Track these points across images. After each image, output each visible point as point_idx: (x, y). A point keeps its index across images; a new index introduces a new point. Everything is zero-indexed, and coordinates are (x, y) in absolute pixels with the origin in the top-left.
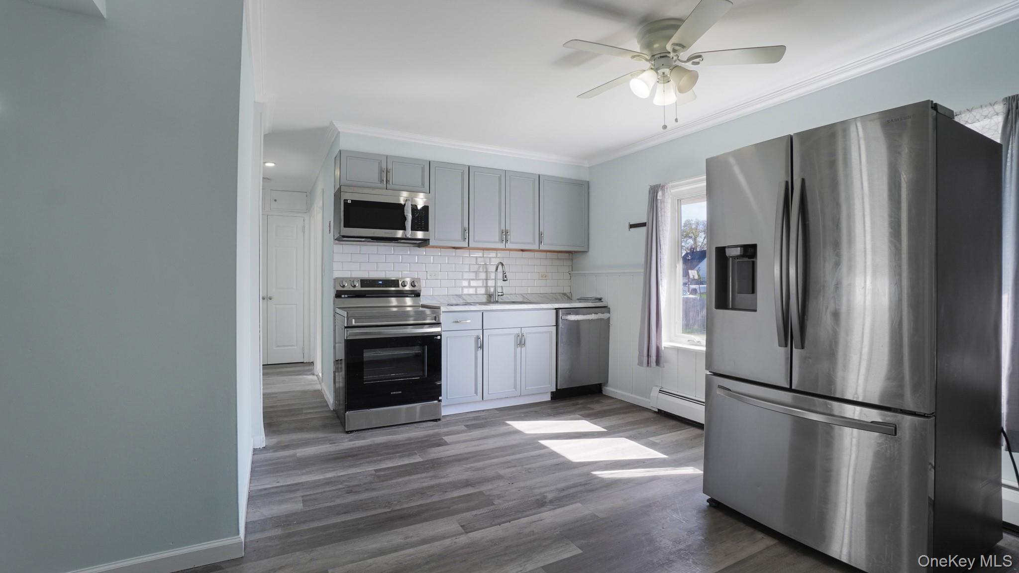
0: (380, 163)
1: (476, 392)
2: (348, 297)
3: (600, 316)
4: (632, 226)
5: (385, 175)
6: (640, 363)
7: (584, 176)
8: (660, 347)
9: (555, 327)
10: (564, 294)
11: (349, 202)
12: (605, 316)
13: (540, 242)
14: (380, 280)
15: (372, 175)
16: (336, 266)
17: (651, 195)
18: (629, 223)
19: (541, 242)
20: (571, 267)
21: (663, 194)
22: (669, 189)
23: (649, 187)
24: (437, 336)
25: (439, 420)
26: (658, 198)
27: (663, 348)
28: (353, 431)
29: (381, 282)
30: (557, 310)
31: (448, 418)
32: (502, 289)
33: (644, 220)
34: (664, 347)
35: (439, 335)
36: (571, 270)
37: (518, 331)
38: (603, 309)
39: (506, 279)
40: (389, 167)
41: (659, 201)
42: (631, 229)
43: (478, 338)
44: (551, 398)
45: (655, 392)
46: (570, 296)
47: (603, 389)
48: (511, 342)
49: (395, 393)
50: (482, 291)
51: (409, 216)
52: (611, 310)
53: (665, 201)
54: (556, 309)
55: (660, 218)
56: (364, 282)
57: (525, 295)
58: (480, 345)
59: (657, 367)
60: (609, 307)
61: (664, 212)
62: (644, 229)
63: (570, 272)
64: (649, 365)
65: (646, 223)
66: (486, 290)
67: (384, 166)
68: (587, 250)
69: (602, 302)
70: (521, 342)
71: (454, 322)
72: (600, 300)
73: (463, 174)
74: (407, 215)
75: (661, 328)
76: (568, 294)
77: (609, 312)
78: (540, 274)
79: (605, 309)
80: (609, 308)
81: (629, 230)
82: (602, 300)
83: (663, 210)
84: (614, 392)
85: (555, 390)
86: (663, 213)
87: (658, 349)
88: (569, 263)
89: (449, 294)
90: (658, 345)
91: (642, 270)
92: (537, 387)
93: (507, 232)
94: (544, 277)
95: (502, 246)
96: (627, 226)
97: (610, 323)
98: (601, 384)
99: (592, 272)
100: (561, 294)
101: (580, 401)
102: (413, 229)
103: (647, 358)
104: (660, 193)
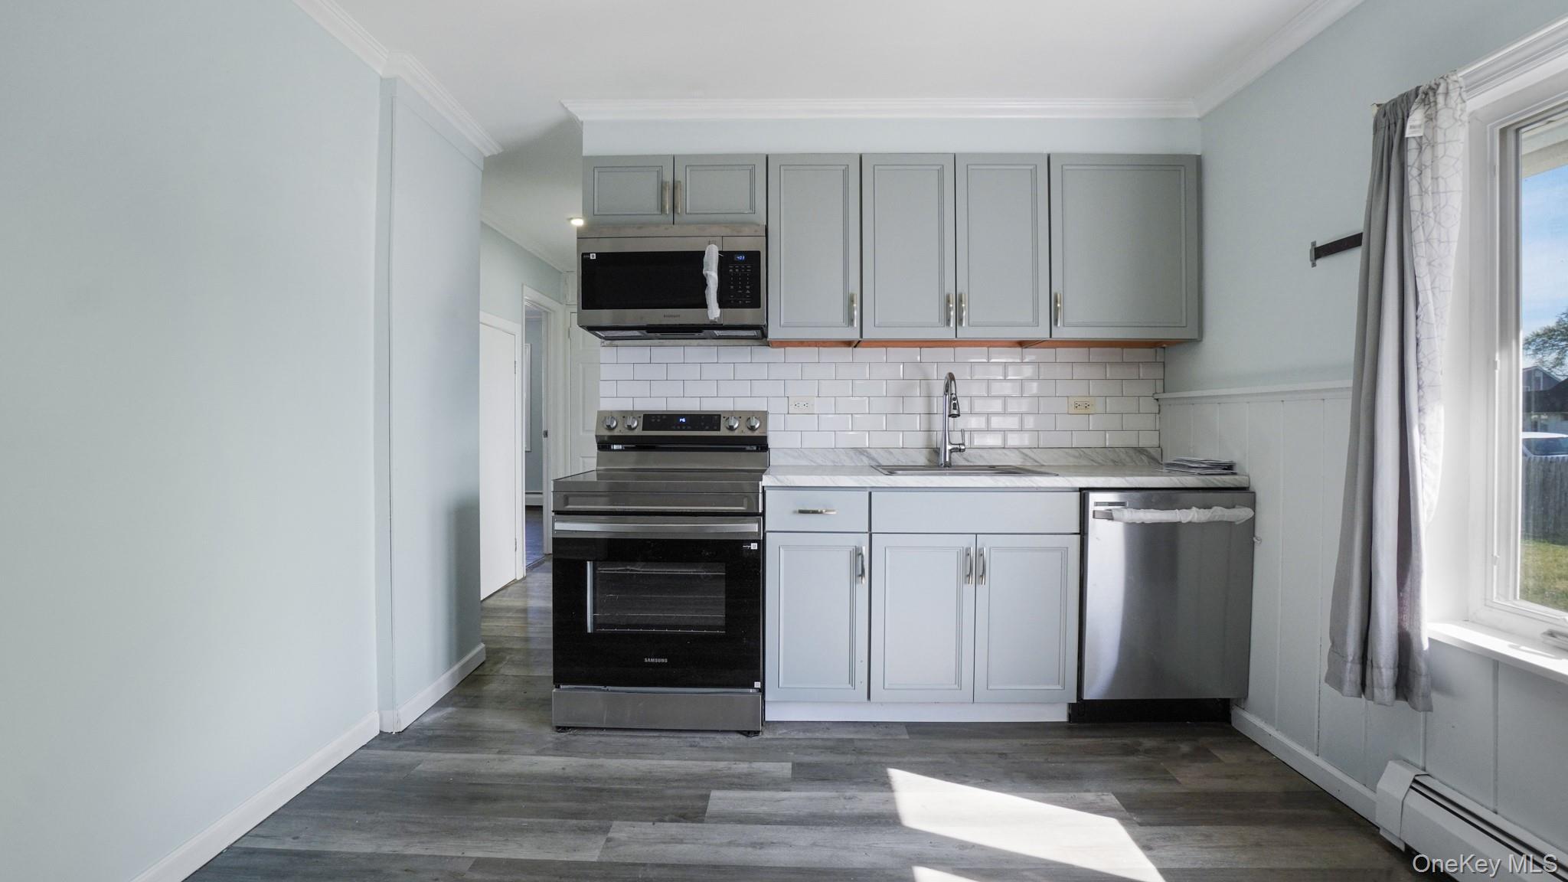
0: (660, 174)
1: (852, 680)
2: (627, 449)
3: (1218, 513)
4: (1321, 252)
5: (671, 193)
6: (1335, 679)
7: (1185, 144)
8: (1413, 633)
9: (1079, 536)
10: (1140, 451)
11: (593, 257)
12: (1241, 514)
13: (1053, 320)
14: (682, 416)
15: (642, 198)
16: (606, 389)
17: (1381, 133)
18: (1314, 244)
19: (1056, 320)
20: (1160, 384)
21: (1430, 119)
22: (1454, 95)
23: (1375, 110)
24: (750, 542)
25: (757, 733)
26: (1408, 133)
27: (1426, 646)
28: (569, 728)
29: (684, 420)
30: (1084, 493)
31: (780, 732)
32: (963, 436)
33: (1357, 226)
34: (1430, 640)
35: (754, 541)
36: (1160, 388)
37: (968, 541)
38: (1236, 495)
39: (955, 412)
40: (680, 177)
41: (1412, 145)
42: (1318, 262)
43: (858, 553)
44: (1070, 716)
45: (1394, 782)
46: (1158, 457)
47: (1233, 713)
48: (950, 567)
49: (653, 660)
50: (918, 440)
51: (712, 274)
52: (1260, 497)
53: (1440, 138)
54: (1081, 490)
55: (1415, 204)
56: (651, 420)
57: (1024, 451)
58: (862, 567)
59: (1402, 703)
60: (1251, 489)
61: (1435, 179)
62: (1355, 256)
63: (1157, 396)
64: (1368, 691)
65: (1362, 233)
66: (929, 438)
67: (668, 178)
68: (1196, 336)
69: (1235, 474)
70: (974, 568)
71: (795, 512)
72: (1229, 468)
73: (846, 172)
74: (707, 275)
75: (1419, 574)
76: (1151, 451)
77: (1253, 505)
78: (1072, 401)
79: (1244, 494)
80: (1254, 493)
81: (1314, 265)
82: (1236, 470)
83: (1428, 173)
84: (1262, 730)
85: (1075, 701)
86: (1428, 182)
87: (1405, 643)
88: (1158, 372)
89: (837, 447)
90: (1406, 625)
91: (1349, 383)
92: (1024, 687)
93: (959, 300)
94: (1083, 408)
95: (948, 334)
96: (1306, 253)
97: (1257, 534)
98: (1229, 699)
99: (1206, 393)
100: (1131, 452)
101: (1148, 743)
102: (722, 304)
103: (1358, 668)
104: (1416, 119)
